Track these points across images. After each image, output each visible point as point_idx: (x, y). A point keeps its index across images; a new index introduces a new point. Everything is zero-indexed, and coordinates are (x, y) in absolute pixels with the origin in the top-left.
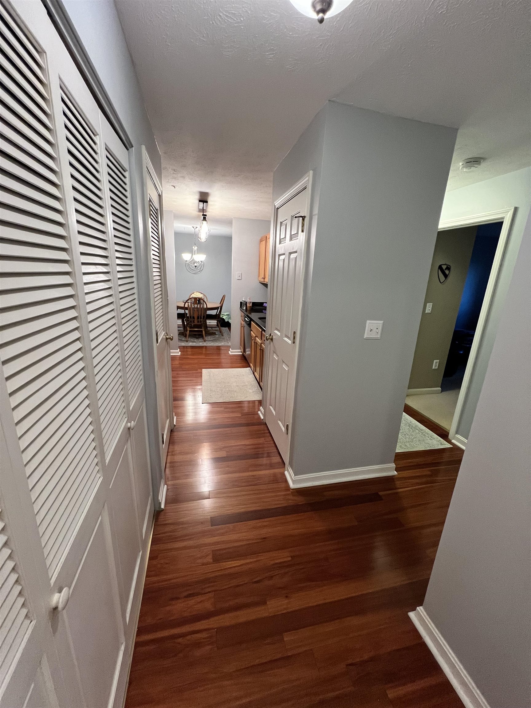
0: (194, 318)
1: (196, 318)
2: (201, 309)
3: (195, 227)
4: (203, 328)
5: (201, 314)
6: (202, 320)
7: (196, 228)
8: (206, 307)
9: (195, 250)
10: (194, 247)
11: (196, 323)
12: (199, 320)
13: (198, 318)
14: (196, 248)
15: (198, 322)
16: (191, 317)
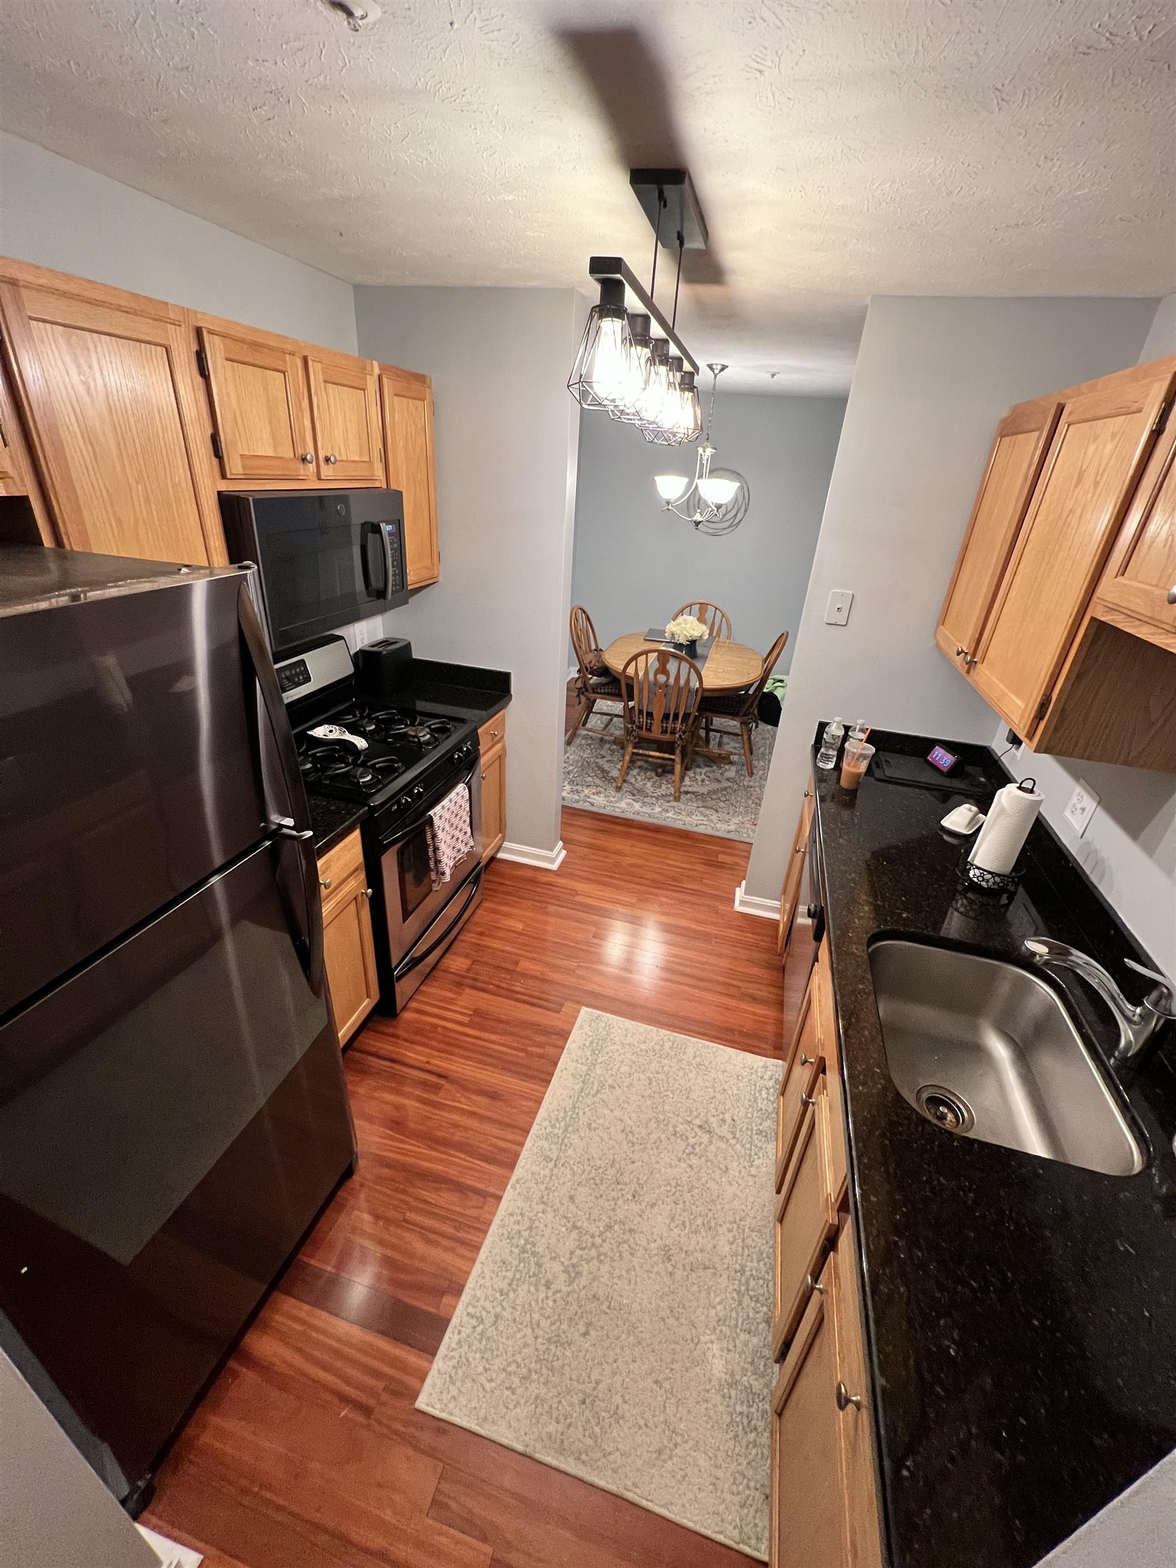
0: (650, 715)
1: (658, 716)
2: (680, 689)
3: (719, 367)
4: (678, 752)
5: (677, 707)
6: (678, 726)
7: (724, 368)
8: (697, 685)
9: (705, 462)
10: (700, 450)
11: (656, 733)
12: (670, 725)
13: (666, 717)
14: (709, 451)
15: (664, 732)
16: (641, 712)
